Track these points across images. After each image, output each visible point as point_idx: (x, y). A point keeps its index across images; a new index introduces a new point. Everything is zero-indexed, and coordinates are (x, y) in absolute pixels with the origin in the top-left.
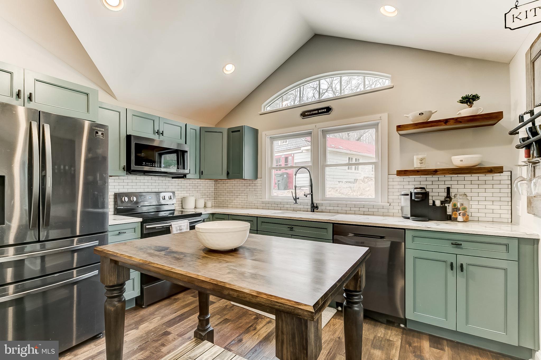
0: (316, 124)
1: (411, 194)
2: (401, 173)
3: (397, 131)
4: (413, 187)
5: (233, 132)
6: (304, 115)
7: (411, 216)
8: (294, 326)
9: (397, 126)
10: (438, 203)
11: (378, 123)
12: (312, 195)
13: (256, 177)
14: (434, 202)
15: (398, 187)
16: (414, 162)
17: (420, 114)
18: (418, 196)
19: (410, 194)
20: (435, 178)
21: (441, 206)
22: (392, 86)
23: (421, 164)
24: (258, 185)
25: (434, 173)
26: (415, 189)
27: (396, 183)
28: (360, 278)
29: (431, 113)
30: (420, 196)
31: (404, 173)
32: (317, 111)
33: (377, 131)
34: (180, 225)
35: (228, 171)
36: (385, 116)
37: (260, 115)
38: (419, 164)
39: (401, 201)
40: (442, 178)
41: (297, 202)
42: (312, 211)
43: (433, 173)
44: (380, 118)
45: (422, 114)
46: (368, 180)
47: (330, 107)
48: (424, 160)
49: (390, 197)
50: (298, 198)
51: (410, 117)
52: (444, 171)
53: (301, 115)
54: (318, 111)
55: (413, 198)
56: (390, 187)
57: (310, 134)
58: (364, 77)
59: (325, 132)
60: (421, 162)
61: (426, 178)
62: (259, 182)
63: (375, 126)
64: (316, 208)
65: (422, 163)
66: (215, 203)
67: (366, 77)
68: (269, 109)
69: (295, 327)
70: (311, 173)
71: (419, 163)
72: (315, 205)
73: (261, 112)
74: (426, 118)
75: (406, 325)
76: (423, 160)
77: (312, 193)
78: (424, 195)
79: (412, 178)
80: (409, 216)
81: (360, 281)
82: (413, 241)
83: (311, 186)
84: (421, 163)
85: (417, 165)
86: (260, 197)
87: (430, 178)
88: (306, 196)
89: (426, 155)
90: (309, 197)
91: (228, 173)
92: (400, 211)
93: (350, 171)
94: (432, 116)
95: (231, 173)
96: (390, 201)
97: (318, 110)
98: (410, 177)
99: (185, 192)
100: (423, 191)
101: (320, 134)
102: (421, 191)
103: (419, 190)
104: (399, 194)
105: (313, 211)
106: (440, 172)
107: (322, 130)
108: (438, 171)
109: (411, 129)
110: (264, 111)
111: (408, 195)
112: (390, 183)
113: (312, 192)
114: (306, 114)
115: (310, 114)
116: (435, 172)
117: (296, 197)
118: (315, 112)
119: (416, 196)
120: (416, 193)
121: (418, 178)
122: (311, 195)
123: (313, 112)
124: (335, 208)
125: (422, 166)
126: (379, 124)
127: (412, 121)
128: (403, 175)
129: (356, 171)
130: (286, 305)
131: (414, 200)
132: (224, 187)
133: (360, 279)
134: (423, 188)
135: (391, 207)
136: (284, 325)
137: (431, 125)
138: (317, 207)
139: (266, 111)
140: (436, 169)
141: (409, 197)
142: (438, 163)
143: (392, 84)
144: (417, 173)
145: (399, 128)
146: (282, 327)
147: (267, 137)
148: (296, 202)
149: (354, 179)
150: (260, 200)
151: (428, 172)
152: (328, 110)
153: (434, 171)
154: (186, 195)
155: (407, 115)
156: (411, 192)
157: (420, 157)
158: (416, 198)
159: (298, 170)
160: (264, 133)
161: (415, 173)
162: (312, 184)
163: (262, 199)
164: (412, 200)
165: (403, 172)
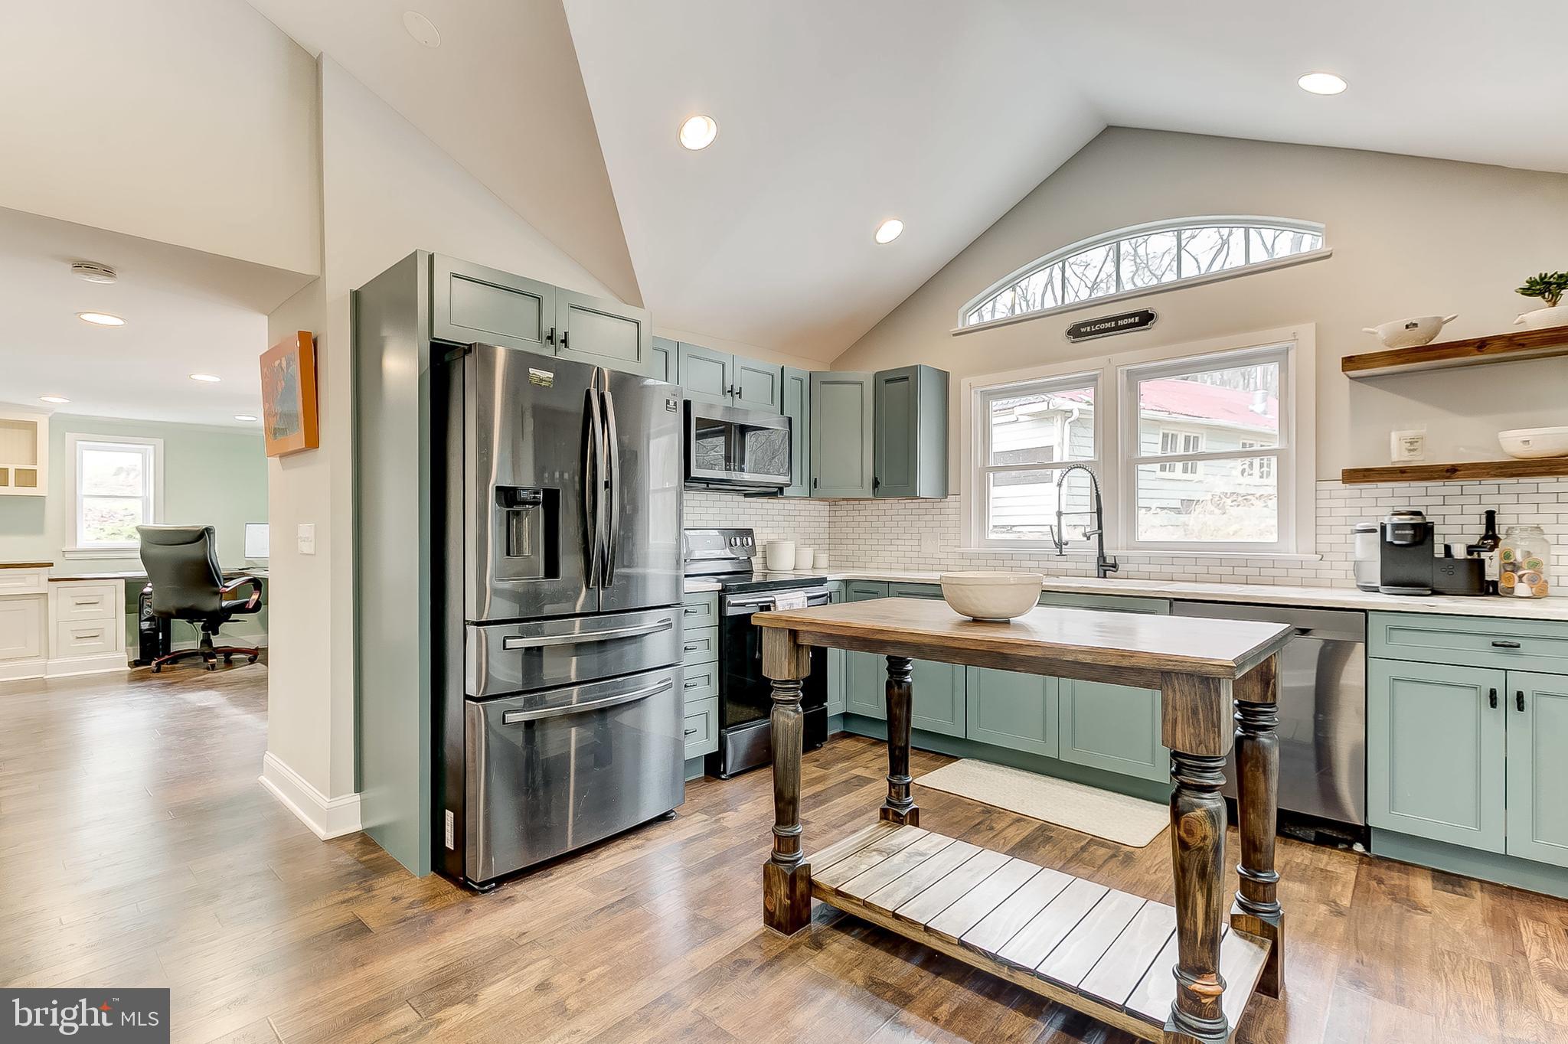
0: (1109, 356)
1: (1383, 528)
2: (1352, 476)
3: (1343, 371)
4: (1390, 511)
5: (887, 381)
6: (1076, 332)
7: (1383, 584)
8: (1196, 696)
9: (1343, 359)
10: (1459, 552)
11: (1288, 348)
12: (1101, 536)
13: (945, 493)
14: (1448, 548)
15: (1347, 512)
16: (1392, 447)
17: (1407, 327)
18: (1403, 532)
19: (1379, 530)
20: (1452, 487)
21: (1469, 557)
22: (1329, 254)
23: (1412, 453)
24: (948, 511)
25: (1448, 474)
26: (1393, 515)
27: (1341, 503)
28: (1274, 677)
29: (1439, 323)
30: (1407, 532)
31: (1364, 476)
32: (1113, 323)
33: (1284, 370)
34: (790, 601)
35: (876, 479)
36: (1307, 332)
37: (954, 335)
38: (1407, 453)
39: (1354, 548)
40: (1472, 486)
41: (1063, 553)
42: (1102, 574)
43: (1445, 473)
44: (1295, 336)
45: (1415, 325)
46: (1235, 503)
47: (1150, 312)
48: (1420, 442)
49: (1322, 539)
50: (1066, 544)
51: (1380, 333)
52: (1473, 469)
53: (1069, 333)
54: (1117, 323)
55: (1389, 539)
56: (1321, 513)
57: (1093, 380)
58: (1247, 231)
59: (1134, 378)
60: (1412, 448)
61: (1427, 487)
62: (951, 505)
63: (1281, 356)
64: (1111, 568)
65: (1414, 450)
66: (832, 558)
67: (1250, 230)
68: (974, 320)
69: (1198, 696)
70: (1097, 480)
71: (1406, 449)
72: (1110, 561)
73: (957, 329)
74: (1425, 336)
75: (1368, 847)
76: (1417, 442)
77: (1100, 531)
78: (1423, 533)
79: (1385, 488)
80: (1378, 584)
81: (1274, 685)
82: (1388, 639)
83: (1099, 512)
84: (1410, 450)
85: (1398, 455)
86: (956, 543)
87: (1436, 487)
88: (1089, 538)
89: (1425, 430)
90: (1095, 538)
91: (876, 483)
92: (1351, 574)
93: (1166, 475)
94: (1442, 331)
95: (883, 483)
96: (1321, 548)
97: (1116, 319)
98: (1381, 485)
99: (769, 530)
100: (1417, 520)
101: (1122, 379)
102: (1412, 519)
103: (1406, 519)
104: (1348, 530)
105: (1105, 577)
106: (1462, 472)
107: (1128, 370)
108: (1459, 468)
109: (1384, 366)
110: (963, 326)
111: (1374, 531)
112: (1321, 504)
113: (1100, 527)
114: (1083, 330)
115: (1093, 330)
116: (1451, 472)
117: (1060, 538)
118: (1108, 325)
119: (1396, 532)
120: (1397, 527)
121: (1401, 487)
122: (1097, 535)
123: (1103, 326)
124: (1165, 569)
125: (1416, 459)
126: (1289, 352)
127: (1385, 343)
128: (1361, 482)
129: (1188, 476)
130: (1186, 662)
131: (1391, 543)
132: (857, 519)
133: (1273, 681)
134: (1419, 513)
135: (1325, 564)
136: (1178, 697)
137: (1438, 354)
138: (1115, 566)
139: (967, 326)
140: (1452, 465)
141: (1378, 535)
142: (1462, 449)
143: (1326, 247)
144: (1400, 475)
145: (1349, 363)
146: (1174, 700)
147: (973, 391)
148: (1061, 552)
149: (1182, 500)
150: (956, 549)
151: (1432, 472)
152: (1145, 318)
153: (1447, 471)
154: (773, 537)
155: (1371, 329)
156: (1382, 523)
157: (1410, 433)
158: (1397, 537)
159: (1065, 473)
160: (965, 382)
161: (1394, 476)
162: (1101, 508)
163: (959, 547)
164: (1385, 545)
165: (1361, 474)
